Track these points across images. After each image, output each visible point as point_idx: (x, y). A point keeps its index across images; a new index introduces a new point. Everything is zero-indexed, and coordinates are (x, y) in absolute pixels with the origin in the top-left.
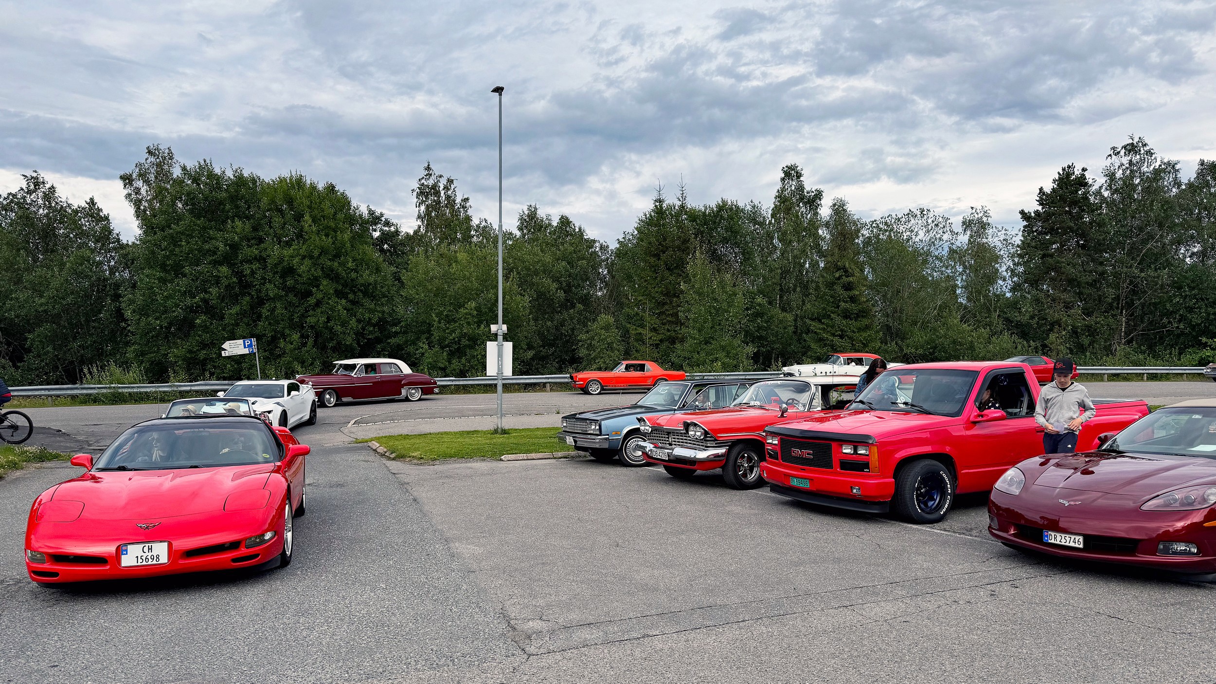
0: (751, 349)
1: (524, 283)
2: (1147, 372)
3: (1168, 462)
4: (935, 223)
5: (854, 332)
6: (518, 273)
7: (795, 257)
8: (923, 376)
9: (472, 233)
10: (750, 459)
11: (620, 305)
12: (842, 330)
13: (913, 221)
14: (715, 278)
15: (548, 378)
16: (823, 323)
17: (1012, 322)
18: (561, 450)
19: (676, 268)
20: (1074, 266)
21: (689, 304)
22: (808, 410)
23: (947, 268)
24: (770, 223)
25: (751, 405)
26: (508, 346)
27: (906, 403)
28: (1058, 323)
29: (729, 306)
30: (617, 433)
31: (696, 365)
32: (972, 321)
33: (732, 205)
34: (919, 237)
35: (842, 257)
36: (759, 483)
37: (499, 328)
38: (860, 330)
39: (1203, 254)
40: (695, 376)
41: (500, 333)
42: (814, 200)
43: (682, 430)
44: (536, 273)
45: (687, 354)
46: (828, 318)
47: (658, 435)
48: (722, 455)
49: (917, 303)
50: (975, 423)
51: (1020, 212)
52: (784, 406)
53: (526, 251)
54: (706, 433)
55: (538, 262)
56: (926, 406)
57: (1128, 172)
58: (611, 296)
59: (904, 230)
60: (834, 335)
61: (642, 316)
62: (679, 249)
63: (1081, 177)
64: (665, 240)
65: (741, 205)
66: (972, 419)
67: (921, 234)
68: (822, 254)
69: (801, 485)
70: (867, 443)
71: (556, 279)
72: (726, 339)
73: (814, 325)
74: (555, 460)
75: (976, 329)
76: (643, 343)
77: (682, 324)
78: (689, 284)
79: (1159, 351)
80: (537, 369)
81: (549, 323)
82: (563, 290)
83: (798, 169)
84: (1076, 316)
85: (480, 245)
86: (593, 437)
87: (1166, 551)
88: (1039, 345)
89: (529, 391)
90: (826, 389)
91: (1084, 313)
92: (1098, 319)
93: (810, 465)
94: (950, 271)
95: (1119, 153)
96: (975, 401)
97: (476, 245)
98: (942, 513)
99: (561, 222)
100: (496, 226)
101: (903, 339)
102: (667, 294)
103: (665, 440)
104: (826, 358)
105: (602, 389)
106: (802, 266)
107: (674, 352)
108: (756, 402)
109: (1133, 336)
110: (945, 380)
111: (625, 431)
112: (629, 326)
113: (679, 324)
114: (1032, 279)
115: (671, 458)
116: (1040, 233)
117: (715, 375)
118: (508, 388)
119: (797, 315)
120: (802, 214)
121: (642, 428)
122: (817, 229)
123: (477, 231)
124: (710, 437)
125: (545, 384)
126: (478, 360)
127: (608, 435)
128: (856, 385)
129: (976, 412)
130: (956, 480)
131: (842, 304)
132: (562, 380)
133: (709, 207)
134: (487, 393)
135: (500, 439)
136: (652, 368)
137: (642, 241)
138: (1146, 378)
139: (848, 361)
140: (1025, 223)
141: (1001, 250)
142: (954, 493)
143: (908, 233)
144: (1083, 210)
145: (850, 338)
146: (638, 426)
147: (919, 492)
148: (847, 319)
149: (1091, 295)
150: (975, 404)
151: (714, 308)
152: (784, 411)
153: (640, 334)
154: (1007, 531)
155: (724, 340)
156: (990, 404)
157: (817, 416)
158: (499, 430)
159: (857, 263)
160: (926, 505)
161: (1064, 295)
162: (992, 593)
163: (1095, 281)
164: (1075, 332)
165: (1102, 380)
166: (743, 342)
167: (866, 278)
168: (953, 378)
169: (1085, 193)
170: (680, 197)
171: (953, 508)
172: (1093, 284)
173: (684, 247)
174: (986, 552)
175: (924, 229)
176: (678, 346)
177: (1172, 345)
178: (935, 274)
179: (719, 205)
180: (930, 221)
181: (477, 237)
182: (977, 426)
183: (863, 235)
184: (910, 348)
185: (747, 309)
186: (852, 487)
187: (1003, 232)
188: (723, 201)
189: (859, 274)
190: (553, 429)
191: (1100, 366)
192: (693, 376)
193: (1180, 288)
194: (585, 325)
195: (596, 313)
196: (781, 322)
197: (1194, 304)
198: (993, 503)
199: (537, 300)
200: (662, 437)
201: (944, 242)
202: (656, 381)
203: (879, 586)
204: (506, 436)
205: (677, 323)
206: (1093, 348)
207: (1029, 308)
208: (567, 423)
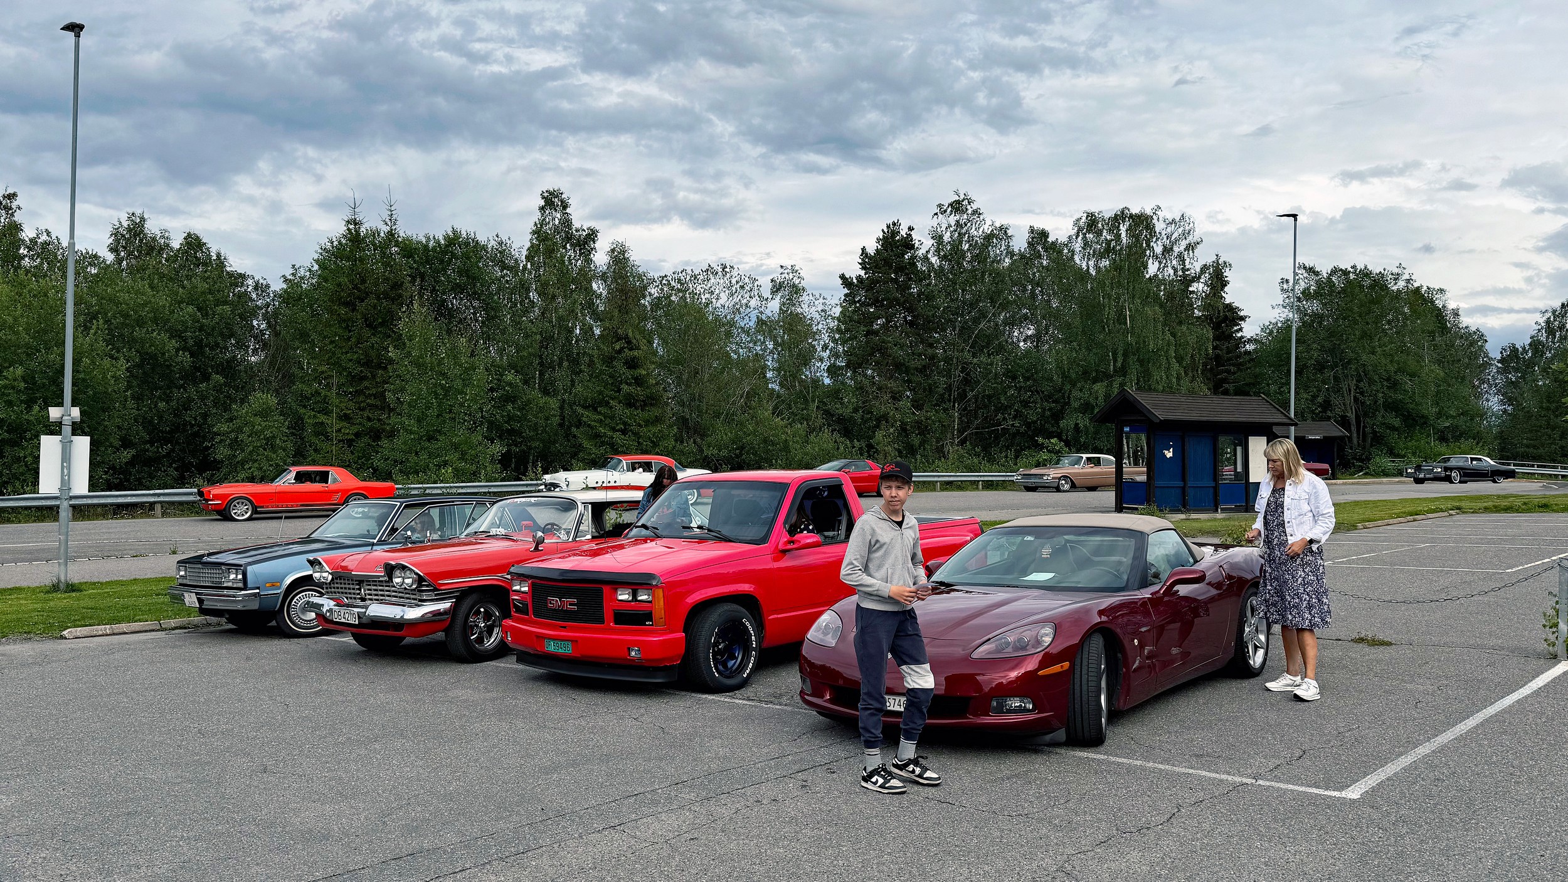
0: (497, 448)
1: (117, 339)
2: (982, 479)
3: (1000, 595)
4: (740, 284)
5: (640, 426)
6: (106, 322)
7: (560, 319)
8: (724, 490)
9: (21, 251)
10: (488, 616)
11: (289, 379)
12: (625, 423)
13: (713, 280)
14: (443, 343)
15: (159, 495)
16: (600, 413)
17: (833, 416)
18: (176, 615)
19: (382, 324)
20: (901, 348)
21: (403, 380)
22: (574, 540)
23: (755, 343)
24: (525, 267)
25: (491, 534)
26: (82, 444)
27: (699, 527)
28: (885, 417)
29: (465, 385)
30: (273, 586)
31: (412, 472)
32: (786, 414)
33: (468, 238)
34: (721, 301)
35: (623, 322)
36: (501, 651)
37: (66, 413)
38: (648, 423)
39: (1037, 337)
40: (411, 488)
41: (67, 420)
42: (586, 242)
43: (382, 576)
44: (140, 323)
45: (399, 456)
46: (607, 406)
47: (343, 586)
48: (446, 612)
49: (719, 389)
50: (784, 552)
51: (840, 277)
52: (540, 534)
53: (122, 287)
54: (420, 580)
55: (145, 304)
56: (726, 531)
57: (956, 235)
58: (272, 364)
59: (702, 291)
60: (614, 430)
61: (326, 396)
62: (386, 296)
63: (907, 238)
64: (363, 281)
65: (482, 238)
66: (780, 547)
67: (724, 297)
68: (596, 316)
69: (560, 651)
70: (649, 584)
71: (175, 334)
72: (461, 434)
73: (587, 415)
74: (164, 633)
75: (790, 424)
76: (327, 438)
77: (391, 410)
78: (403, 349)
79: (995, 454)
80: (139, 480)
81: (162, 405)
82: (190, 351)
83: (563, 196)
84: (904, 410)
85: (37, 273)
86: (231, 592)
87: (1000, 710)
88: (864, 445)
89: (122, 517)
90: (598, 509)
91: (913, 406)
92: (929, 414)
93: (575, 620)
94: (759, 348)
95: (945, 211)
96: (785, 523)
97: (27, 272)
98: (745, 676)
99: (187, 243)
100: (65, 244)
101: (703, 436)
102: (368, 364)
103: (354, 594)
104: (603, 462)
105: (255, 511)
106: (571, 331)
107: (377, 452)
108: (498, 530)
109: (967, 435)
110: (749, 495)
111: (288, 580)
112: (302, 411)
113: (386, 410)
114: (856, 364)
115: (364, 621)
116: (863, 304)
117: (443, 487)
118: (81, 512)
119: (564, 401)
120: (570, 260)
121: (317, 575)
122: (590, 282)
123: (30, 249)
124: (427, 586)
125: (152, 505)
126: (26, 466)
127: (258, 588)
128: (638, 502)
129: (785, 537)
130: (762, 629)
131: (625, 387)
132: (184, 498)
133: (434, 238)
134: (43, 521)
135: (61, 601)
136: (339, 478)
137: (326, 281)
138: (981, 486)
139: (633, 467)
140: (846, 291)
141: (818, 323)
142: (760, 647)
143: (707, 296)
144: (910, 279)
145: (635, 434)
146: (310, 572)
147: (716, 649)
148: (631, 408)
149: (921, 384)
150: (785, 527)
151: (443, 387)
152: (539, 542)
153: (322, 423)
154: (822, 696)
155: (456, 435)
156: (803, 527)
157: (586, 547)
158: (62, 586)
159: (642, 331)
160: (725, 665)
161: (891, 383)
162: (804, 783)
163: (924, 366)
164: (903, 429)
165: (934, 490)
166: (486, 437)
167: (655, 353)
168: (758, 493)
169: (913, 257)
170: (387, 220)
171: (759, 667)
172: (922, 370)
173: (394, 293)
174: (798, 726)
175: (727, 292)
176: (384, 442)
177: (1008, 446)
178: (741, 350)
179: (448, 236)
180: (734, 281)
181: (32, 258)
182: (788, 555)
183: (650, 294)
184: (711, 448)
185: (492, 390)
186: (629, 649)
187: (821, 300)
188: (454, 231)
189: (645, 348)
190: (163, 579)
191: (932, 471)
192: (409, 488)
193: (1014, 378)
194: (227, 409)
195: (245, 390)
196: (541, 409)
197: (1029, 397)
198: (805, 658)
199: (139, 366)
200: (349, 589)
201: (752, 309)
202: (346, 497)
203: (660, 791)
204: (74, 594)
205: (383, 409)
206: (924, 449)
207: (852, 398)
208: (186, 571)
